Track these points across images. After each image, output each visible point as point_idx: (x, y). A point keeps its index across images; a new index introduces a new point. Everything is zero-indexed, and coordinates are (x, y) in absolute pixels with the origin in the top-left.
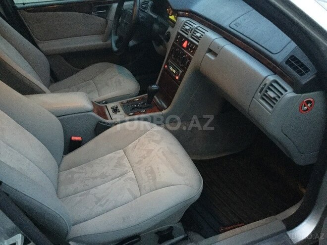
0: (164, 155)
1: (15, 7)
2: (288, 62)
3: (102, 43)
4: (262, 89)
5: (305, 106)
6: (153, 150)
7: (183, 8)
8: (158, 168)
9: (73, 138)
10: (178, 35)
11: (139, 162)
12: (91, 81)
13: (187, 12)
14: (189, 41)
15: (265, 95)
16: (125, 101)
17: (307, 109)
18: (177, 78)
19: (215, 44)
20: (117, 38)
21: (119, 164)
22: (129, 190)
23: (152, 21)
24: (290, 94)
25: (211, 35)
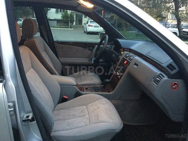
0: (105, 110)
1: (53, 41)
2: (168, 66)
3: (88, 62)
4: (154, 77)
5: (174, 86)
6: (100, 107)
7: (127, 47)
8: (101, 115)
9: (64, 97)
10: (123, 59)
11: (93, 112)
12: (79, 78)
13: (129, 49)
14: (127, 61)
15: (155, 80)
16: (92, 86)
17: (175, 88)
18: (119, 77)
19: (139, 61)
20: (95, 59)
21: (82, 111)
22: (84, 122)
23: (113, 53)
24: (166, 78)
25: (137, 58)
